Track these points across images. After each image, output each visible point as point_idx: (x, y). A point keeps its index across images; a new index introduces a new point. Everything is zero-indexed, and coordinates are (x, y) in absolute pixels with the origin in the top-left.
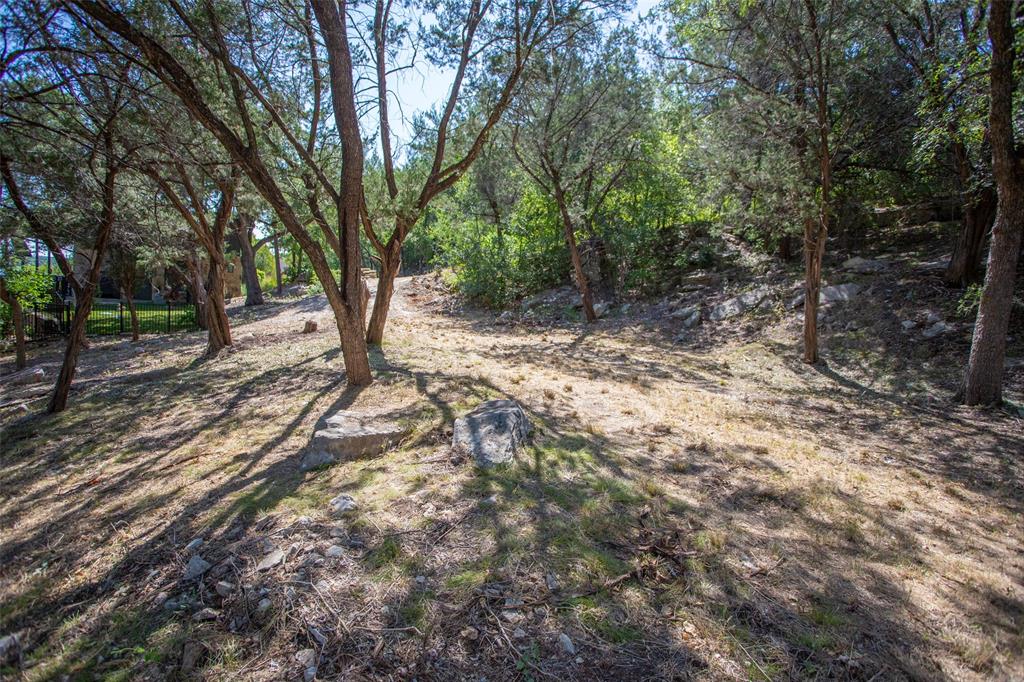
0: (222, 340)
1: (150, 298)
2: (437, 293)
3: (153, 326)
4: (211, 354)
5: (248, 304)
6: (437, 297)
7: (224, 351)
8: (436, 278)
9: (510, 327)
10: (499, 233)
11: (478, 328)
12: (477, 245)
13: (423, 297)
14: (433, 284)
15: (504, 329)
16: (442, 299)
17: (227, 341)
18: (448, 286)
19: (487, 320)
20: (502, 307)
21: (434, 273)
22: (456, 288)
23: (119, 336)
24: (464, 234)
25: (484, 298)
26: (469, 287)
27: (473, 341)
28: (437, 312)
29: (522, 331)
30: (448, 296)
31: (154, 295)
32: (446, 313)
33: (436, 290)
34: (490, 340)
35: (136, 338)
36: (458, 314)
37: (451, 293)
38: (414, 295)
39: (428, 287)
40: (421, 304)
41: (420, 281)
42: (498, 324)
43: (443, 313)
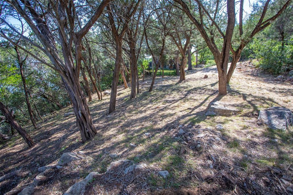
0: (183, 79)
2: (249, 68)
3: (166, 74)
4: (180, 82)
5: (188, 70)
6: (249, 69)
7: (183, 81)
8: (250, 63)
9: (282, 82)
10: (283, 45)
11: (266, 81)
12: (270, 50)
13: (244, 69)
14: (248, 65)
15: (279, 82)
16: (251, 70)
17: (184, 79)
18: (255, 66)
19: (270, 78)
20: (279, 74)
21: (249, 61)
22: (258, 66)
24: (265, 46)
25: (270, 70)
26: (263, 66)
27: (264, 85)
28: (248, 74)
29: (288, 84)
30: (254, 69)
31: (167, 66)
32: (252, 75)
33: (249, 67)
34: (272, 86)
35: (163, 77)
36: (257, 76)
37: (255, 68)
38: (240, 68)
39: (246, 66)
40: (242, 71)
41: (243, 64)
42: (276, 80)
43: (251, 75)
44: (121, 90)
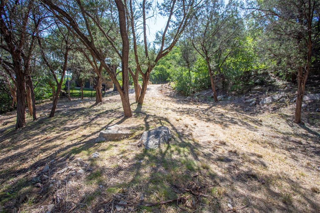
0: (99, 101)
1: (89, 88)
2: (169, 90)
3: (87, 95)
4: (96, 104)
5: (114, 90)
6: (168, 91)
7: (99, 103)
8: (169, 85)
9: (188, 102)
10: (189, 71)
11: (178, 102)
12: (182, 75)
13: (164, 91)
14: (168, 87)
15: (186, 102)
16: (170, 92)
17: (101, 101)
18: (172, 88)
19: (183, 99)
20: (188, 95)
21: (168, 84)
22: (175, 89)
23: (79, 97)
24: (178, 71)
25: (182, 92)
26: (178, 88)
27: (173, 105)
28: (167, 96)
29: (192, 104)
30: (172, 91)
31: (90, 86)
32: (170, 96)
33: (169, 89)
34: (180, 106)
35: (82, 98)
36: (174, 97)
37: (173, 90)
38: (162, 90)
39: (166, 88)
40: (163, 93)
41: (164, 86)
42: (185, 101)
43: (169, 96)
44: (12, 117)
